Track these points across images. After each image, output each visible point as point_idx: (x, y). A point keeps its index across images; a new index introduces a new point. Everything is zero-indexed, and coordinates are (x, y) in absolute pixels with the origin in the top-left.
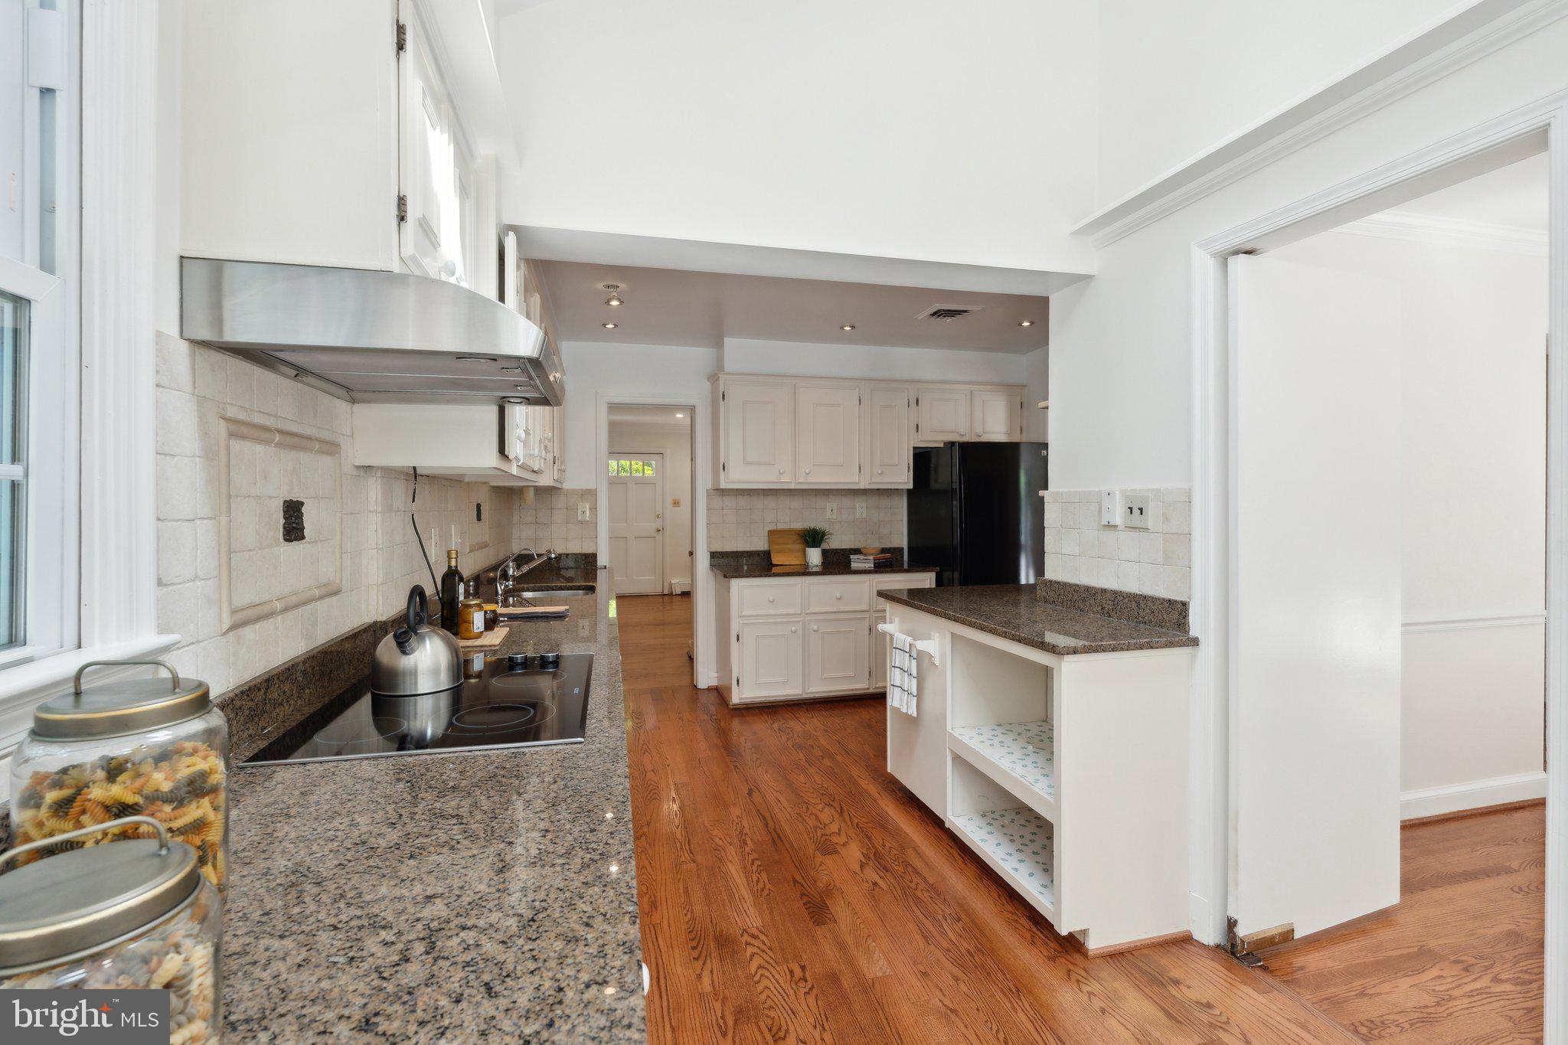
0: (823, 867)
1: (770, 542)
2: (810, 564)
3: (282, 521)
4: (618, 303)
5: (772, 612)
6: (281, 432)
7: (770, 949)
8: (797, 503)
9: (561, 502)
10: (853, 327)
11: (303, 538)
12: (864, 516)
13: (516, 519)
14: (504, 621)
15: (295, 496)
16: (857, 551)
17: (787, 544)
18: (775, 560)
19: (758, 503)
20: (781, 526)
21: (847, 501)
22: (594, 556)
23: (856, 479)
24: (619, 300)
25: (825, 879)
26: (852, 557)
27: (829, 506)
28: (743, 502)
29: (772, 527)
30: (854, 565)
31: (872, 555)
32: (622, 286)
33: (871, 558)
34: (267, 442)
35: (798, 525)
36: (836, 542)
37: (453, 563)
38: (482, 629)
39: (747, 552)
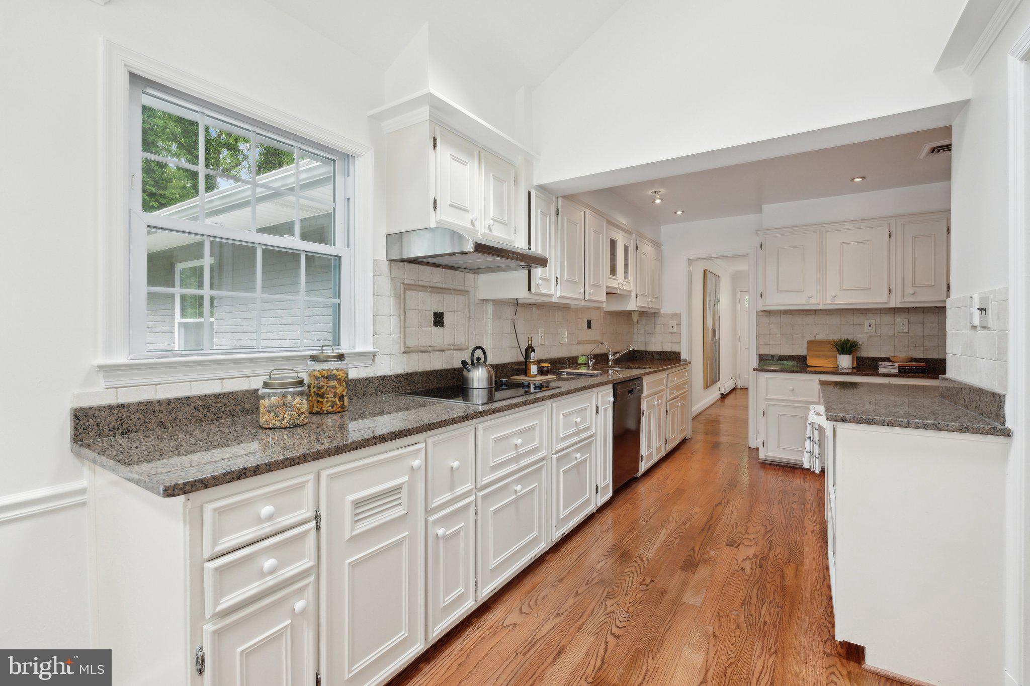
0: (720, 550)
1: (809, 350)
2: (840, 367)
3: (433, 319)
4: (660, 201)
5: (792, 398)
6: (430, 287)
7: (644, 568)
8: (835, 320)
9: (660, 321)
10: (863, 178)
11: (443, 325)
12: (906, 330)
13: (635, 331)
14: (564, 375)
15: (439, 311)
16: (888, 359)
17: (824, 351)
18: (810, 362)
19: (799, 320)
20: (819, 338)
21: (887, 319)
22: (679, 353)
23: (884, 298)
24: (660, 199)
25: (713, 555)
26: (880, 363)
27: (867, 322)
28: (786, 320)
29: (811, 338)
30: (881, 370)
31: (898, 362)
32: (663, 191)
33: (896, 364)
34: (426, 291)
35: (837, 337)
36: (868, 352)
37: (530, 343)
38: (536, 373)
39: (789, 356)
